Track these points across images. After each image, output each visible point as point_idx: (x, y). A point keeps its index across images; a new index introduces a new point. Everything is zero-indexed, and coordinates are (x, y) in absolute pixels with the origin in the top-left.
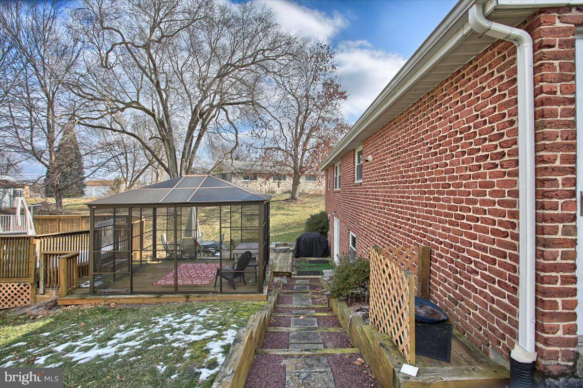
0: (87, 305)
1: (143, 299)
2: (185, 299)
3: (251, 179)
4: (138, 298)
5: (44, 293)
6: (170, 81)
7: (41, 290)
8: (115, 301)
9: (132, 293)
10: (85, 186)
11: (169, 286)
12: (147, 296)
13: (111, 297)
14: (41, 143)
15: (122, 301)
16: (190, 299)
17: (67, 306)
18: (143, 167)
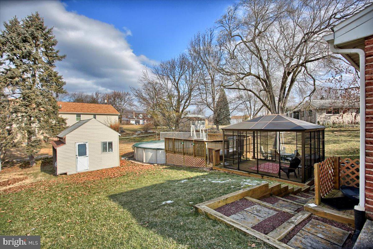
0: (222, 171)
1: (243, 173)
2: (261, 177)
3: (334, 113)
4: (241, 172)
5: (209, 164)
6: (270, 54)
7: (208, 163)
8: (232, 172)
9: (239, 170)
10: (230, 119)
11: (255, 170)
12: (245, 172)
13: (230, 170)
14: (210, 100)
15: (234, 172)
16: (263, 178)
17: (215, 170)
18: (260, 108)
